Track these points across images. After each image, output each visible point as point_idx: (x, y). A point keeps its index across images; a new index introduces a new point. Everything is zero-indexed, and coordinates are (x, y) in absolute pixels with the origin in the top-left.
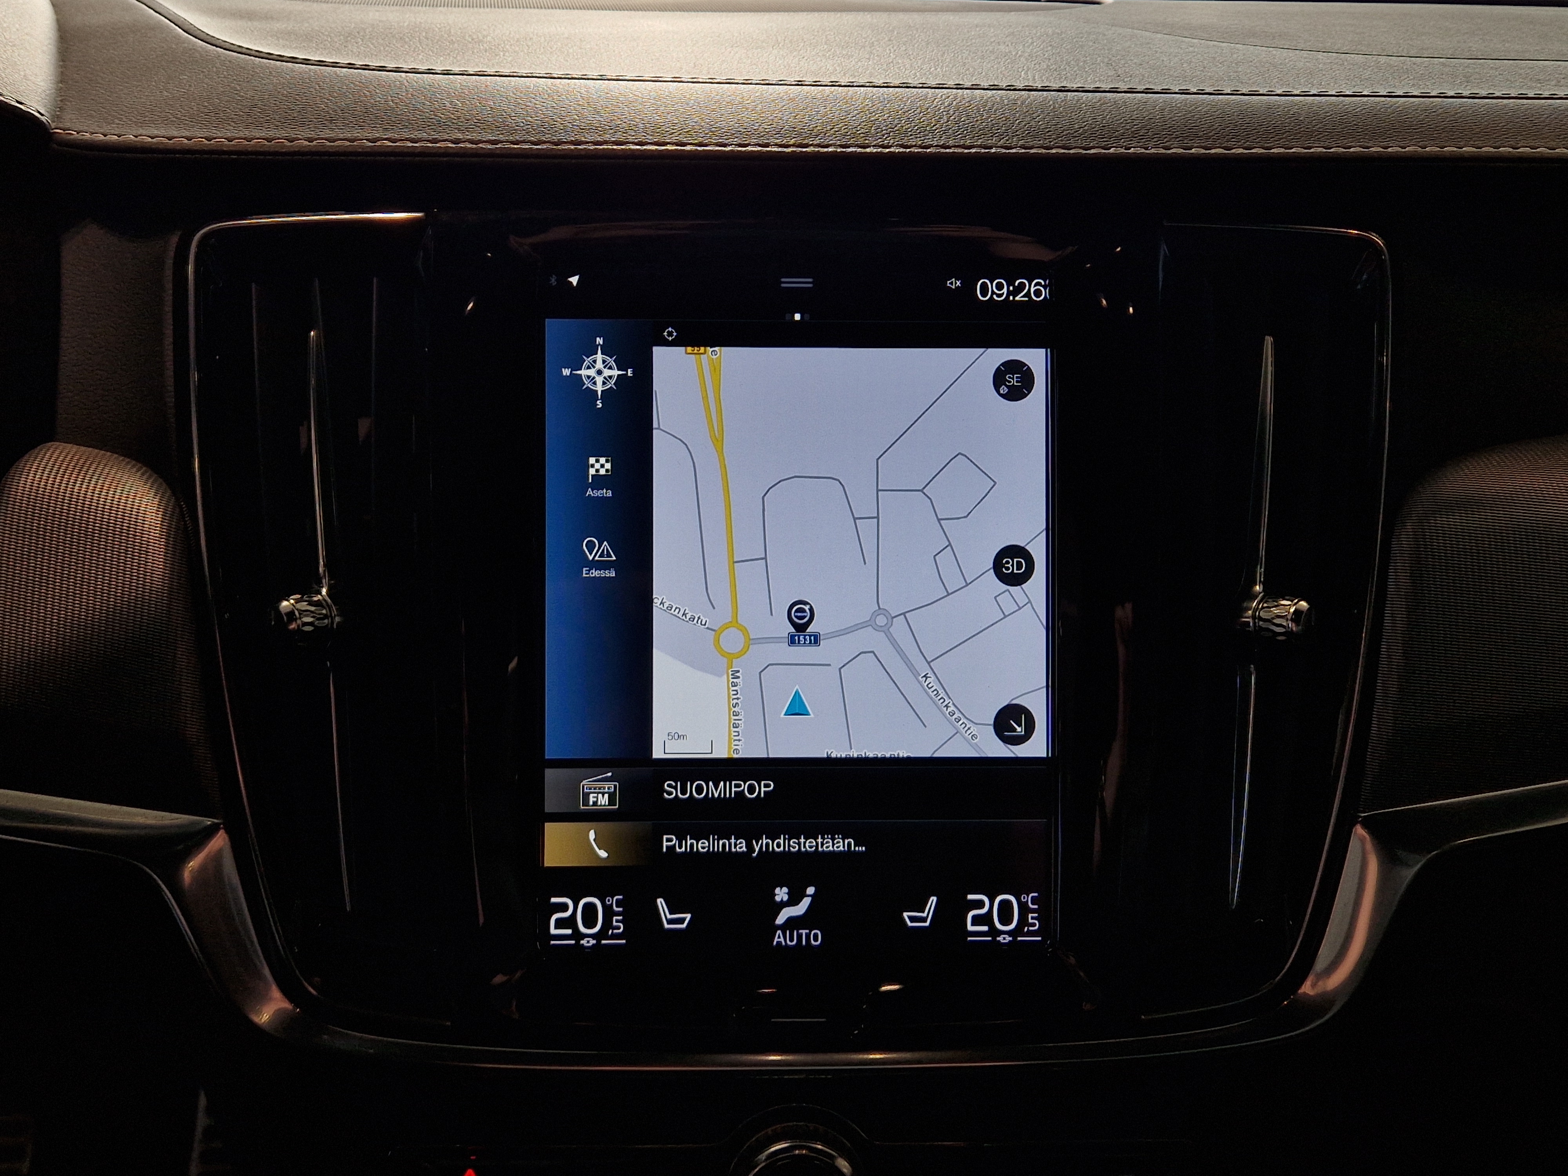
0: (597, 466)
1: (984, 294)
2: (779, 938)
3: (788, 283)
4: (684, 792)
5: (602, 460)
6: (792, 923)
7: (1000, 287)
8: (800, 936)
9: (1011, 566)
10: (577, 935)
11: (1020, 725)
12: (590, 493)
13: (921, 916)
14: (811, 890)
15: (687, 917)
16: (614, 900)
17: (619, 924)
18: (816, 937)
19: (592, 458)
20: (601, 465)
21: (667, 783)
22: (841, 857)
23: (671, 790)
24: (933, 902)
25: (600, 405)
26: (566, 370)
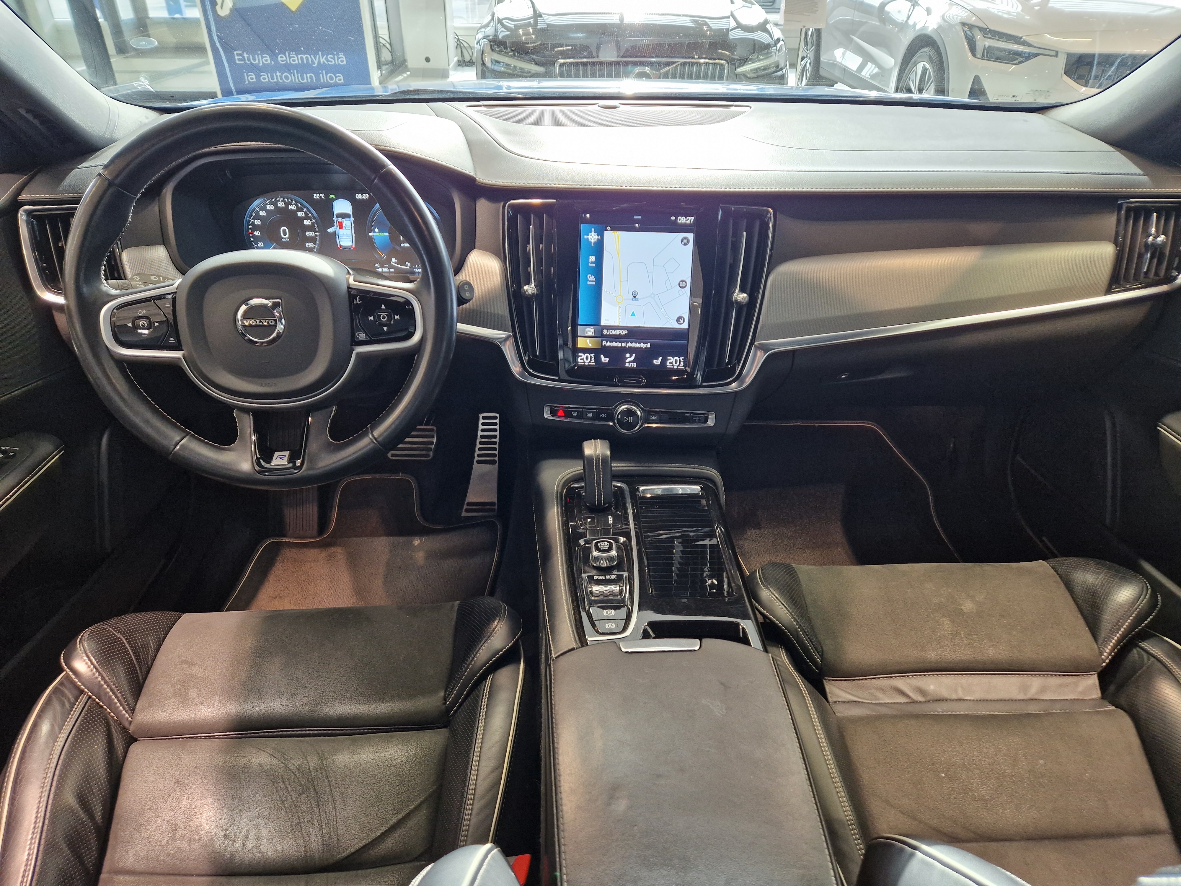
1: (679, 221)
2: (627, 365)
3: (636, 217)
4: (608, 332)
5: (593, 257)
6: (630, 362)
7: (683, 219)
8: (631, 364)
9: (682, 284)
10: (584, 362)
11: (682, 320)
12: (590, 265)
13: (658, 362)
14: (634, 355)
15: (608, 359)
16: (592, 355)
17: (593, 360)
18: (635, 365)
19: (590, 257)
20: (592, 259)
21: (604, 330)
22: (641, 348)
23: (605, 332)
24: (660, 358)
25: (593, 245)
26: (586, 237)
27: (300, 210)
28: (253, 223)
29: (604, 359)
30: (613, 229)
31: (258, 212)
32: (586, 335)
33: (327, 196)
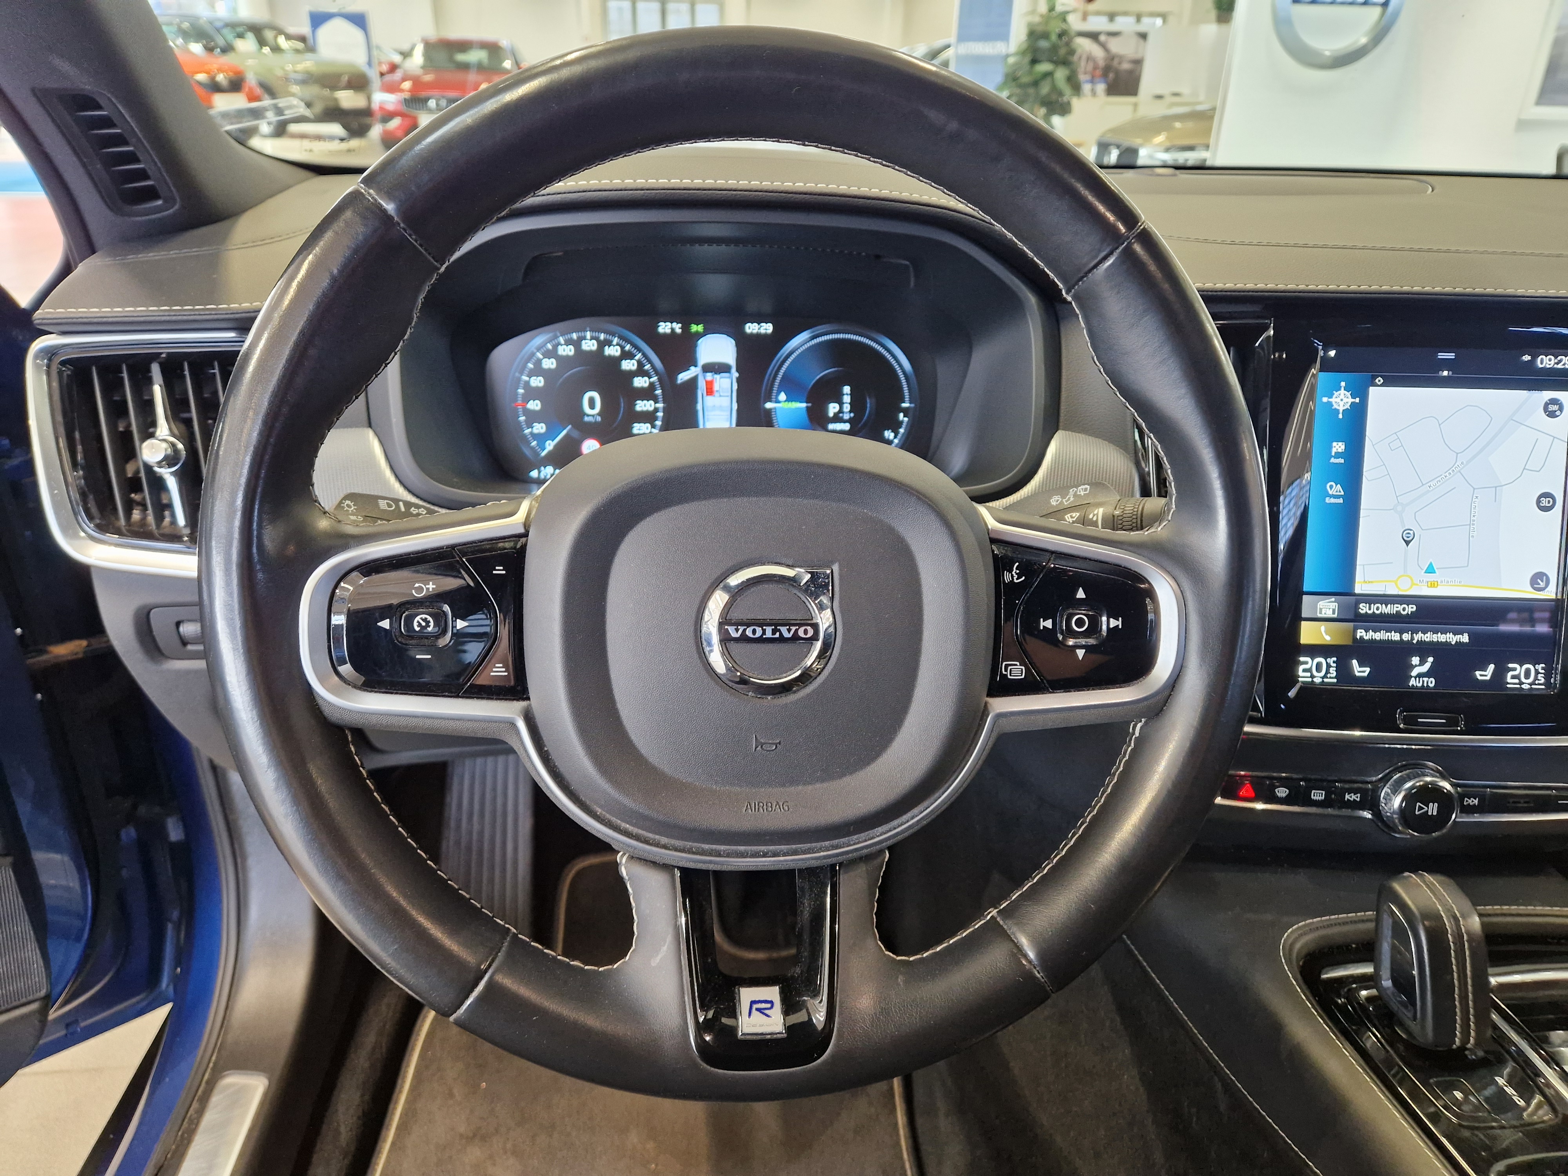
0: (1337, 447)
1: (1542, 363)
2: (1412, 682)
3: (1442, 356)
4: (1370, 609)
5: (1340, 444)
6: (1420, 676)
7: (1550, 360)
8: (1423, 681)
9: (1545, 502)
10: (1312, 676)
11: (1542, 581)
12: (1333, 460)
13: (1485, 674)
14: (1431, 659)
15: (1368, 670)
16: (1331, 660)
17: (1333, 672)
18: (1431, 682)
19: (1335, 444)
20: (1339, 447)
21: (1361, 606)
22: (1447, 644)
23: (1364, 609)
24: (1492, 667)
25: (1340, 416)
26: (1325, 400)
27: (629, 356)
28: (527, 383)
29: (1360, 671)
30: (1389, 382)
31: (539, 361)
32: (1319, 615)
33: (686, 328)
